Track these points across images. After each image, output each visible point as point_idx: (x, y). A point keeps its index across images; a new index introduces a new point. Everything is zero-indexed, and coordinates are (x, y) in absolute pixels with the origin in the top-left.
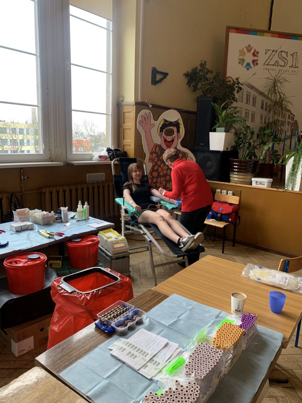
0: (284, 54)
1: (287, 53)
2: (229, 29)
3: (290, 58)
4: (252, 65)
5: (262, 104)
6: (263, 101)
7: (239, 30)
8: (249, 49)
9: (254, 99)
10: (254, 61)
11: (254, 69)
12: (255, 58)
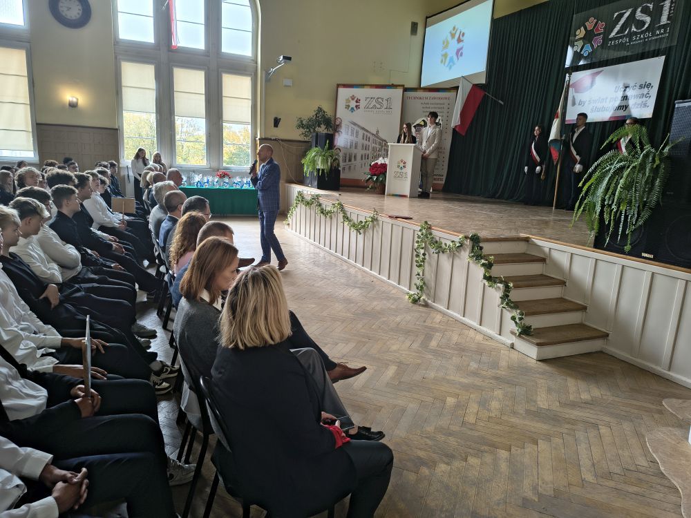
0: (380, 100)
1: (382, 99)
2: (338, 86)
3: (385, 103)
4: (355, 109)
5: (363, 136)
6: (364, 134)
7: (345, 86)
8: (353, 98)
9: (357, 132)
10: (356, 106)
11: (357, 112)
12: (358, 104)
